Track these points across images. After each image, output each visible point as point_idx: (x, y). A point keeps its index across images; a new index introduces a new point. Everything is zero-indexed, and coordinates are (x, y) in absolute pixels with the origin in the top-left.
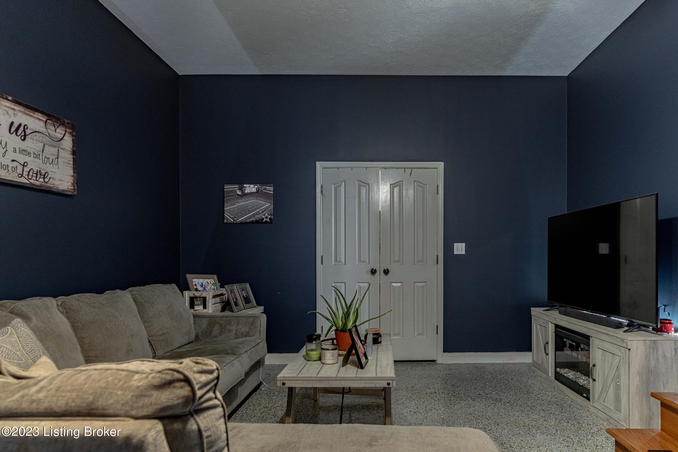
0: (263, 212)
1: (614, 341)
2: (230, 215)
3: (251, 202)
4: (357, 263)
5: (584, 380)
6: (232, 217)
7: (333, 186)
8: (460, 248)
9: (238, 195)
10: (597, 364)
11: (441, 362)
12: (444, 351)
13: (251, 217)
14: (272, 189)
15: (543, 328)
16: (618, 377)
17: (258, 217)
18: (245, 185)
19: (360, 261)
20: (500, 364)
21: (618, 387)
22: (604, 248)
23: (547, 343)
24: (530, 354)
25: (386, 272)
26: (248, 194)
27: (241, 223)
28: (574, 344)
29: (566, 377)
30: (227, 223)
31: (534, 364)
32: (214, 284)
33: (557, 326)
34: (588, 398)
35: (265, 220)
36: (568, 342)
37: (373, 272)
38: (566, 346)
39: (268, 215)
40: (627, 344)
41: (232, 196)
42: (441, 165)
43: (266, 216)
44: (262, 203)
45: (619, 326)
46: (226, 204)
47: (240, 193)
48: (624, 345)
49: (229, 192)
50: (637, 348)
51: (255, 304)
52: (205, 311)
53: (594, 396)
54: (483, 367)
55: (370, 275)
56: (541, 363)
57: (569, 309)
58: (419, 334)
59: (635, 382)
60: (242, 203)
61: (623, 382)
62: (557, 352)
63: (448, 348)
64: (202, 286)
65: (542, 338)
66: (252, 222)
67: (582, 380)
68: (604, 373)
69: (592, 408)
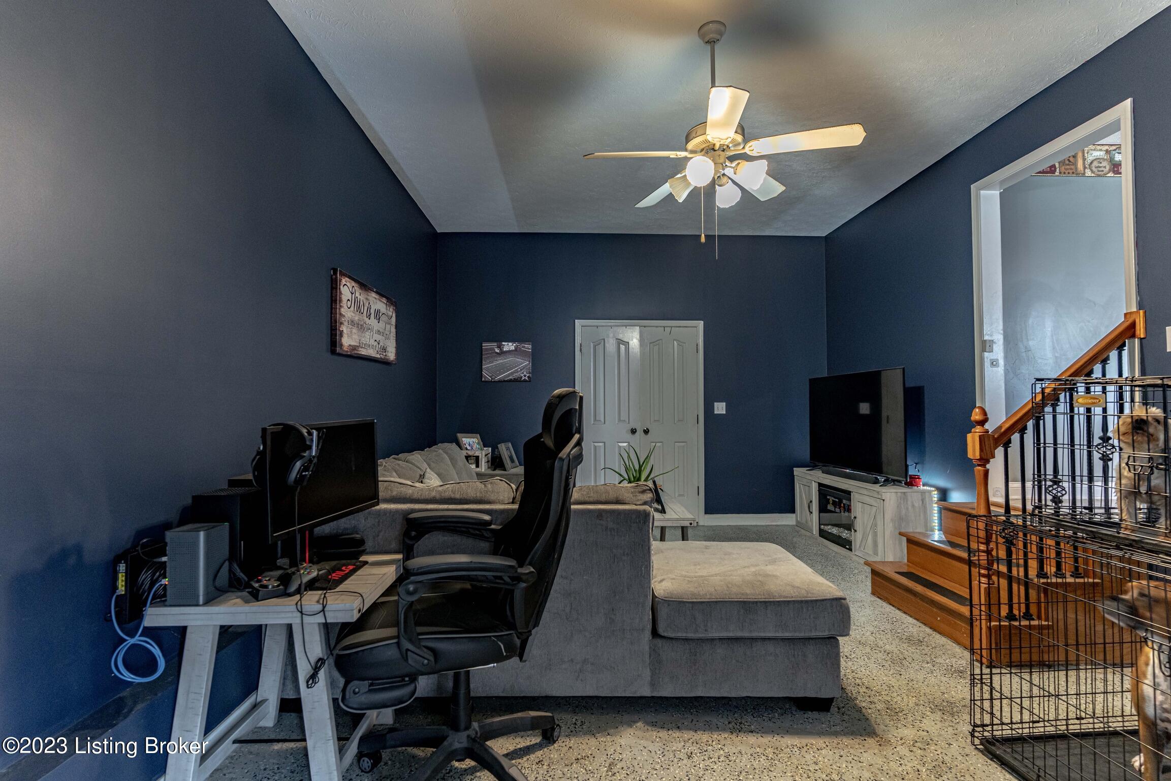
0: (521, 370)
1: (871, 494)
2: (488, 373)
3: (510, 359)
4: (617, 422)
5: (847, 534)
6: (490, 375)
7: (592, 345)
8: (720, 408)
9: (497, 353)
10: (858, 516)
11: (703, 524)
12: (706, 513)
13: (509, 375)
14: (530, 346)
15: (807, 488)
16: (875, 525)
17: (516, 375)
18: (503, 343)
19: (620, 420)
20: (763, 526)
21: (875, 535)
22: (865, 408)
23: (811, 502)
24: (793, 515)
25: (646, 432)
26: (506, 352)
27: (500, 381)
28: (837, 500)
29: (830, 533)
30: (486, 382)
31: (799, 524)
32: (478, 443)
33: (820, 485)
34: (850, 550)
35: (523, 378)
36: (831, 499)
37: (633, 431)
38: (829, 503)
39: (527, 373)
40: (881, 495)
41: (491, 354)
42: (701, 324)
43: (525, 375)
44: (519, 362)
45: (876, 482)
46: (483, 362)
47: (498, 351)
48: (880, 497)
49: (487, 350)
50: (890, 500)
51: (518, 464)
52: (478, 469)
53: (855, 545)
54: (746, 529)
55: (630, 435)
56: (804, 523)
57: (831, 468)
58: (680, 495)
59: (889, 528)
60: (500, 361)
61: (880, 530)
62: (821, 514)
63: (709, 510)
64: (469, 445)
65: (806, 498)
66: (510, 381)
67: (845, 534)
68: (864, 524)
69: (854, 557)
